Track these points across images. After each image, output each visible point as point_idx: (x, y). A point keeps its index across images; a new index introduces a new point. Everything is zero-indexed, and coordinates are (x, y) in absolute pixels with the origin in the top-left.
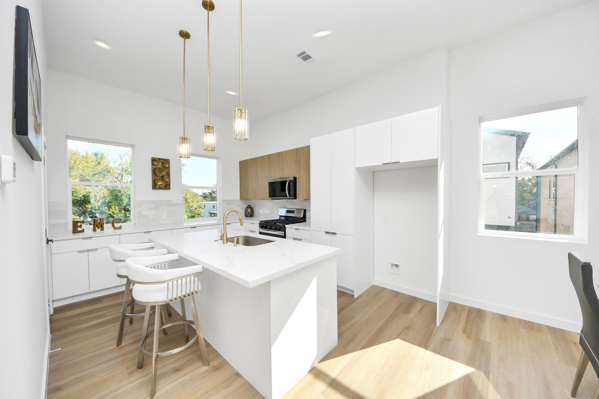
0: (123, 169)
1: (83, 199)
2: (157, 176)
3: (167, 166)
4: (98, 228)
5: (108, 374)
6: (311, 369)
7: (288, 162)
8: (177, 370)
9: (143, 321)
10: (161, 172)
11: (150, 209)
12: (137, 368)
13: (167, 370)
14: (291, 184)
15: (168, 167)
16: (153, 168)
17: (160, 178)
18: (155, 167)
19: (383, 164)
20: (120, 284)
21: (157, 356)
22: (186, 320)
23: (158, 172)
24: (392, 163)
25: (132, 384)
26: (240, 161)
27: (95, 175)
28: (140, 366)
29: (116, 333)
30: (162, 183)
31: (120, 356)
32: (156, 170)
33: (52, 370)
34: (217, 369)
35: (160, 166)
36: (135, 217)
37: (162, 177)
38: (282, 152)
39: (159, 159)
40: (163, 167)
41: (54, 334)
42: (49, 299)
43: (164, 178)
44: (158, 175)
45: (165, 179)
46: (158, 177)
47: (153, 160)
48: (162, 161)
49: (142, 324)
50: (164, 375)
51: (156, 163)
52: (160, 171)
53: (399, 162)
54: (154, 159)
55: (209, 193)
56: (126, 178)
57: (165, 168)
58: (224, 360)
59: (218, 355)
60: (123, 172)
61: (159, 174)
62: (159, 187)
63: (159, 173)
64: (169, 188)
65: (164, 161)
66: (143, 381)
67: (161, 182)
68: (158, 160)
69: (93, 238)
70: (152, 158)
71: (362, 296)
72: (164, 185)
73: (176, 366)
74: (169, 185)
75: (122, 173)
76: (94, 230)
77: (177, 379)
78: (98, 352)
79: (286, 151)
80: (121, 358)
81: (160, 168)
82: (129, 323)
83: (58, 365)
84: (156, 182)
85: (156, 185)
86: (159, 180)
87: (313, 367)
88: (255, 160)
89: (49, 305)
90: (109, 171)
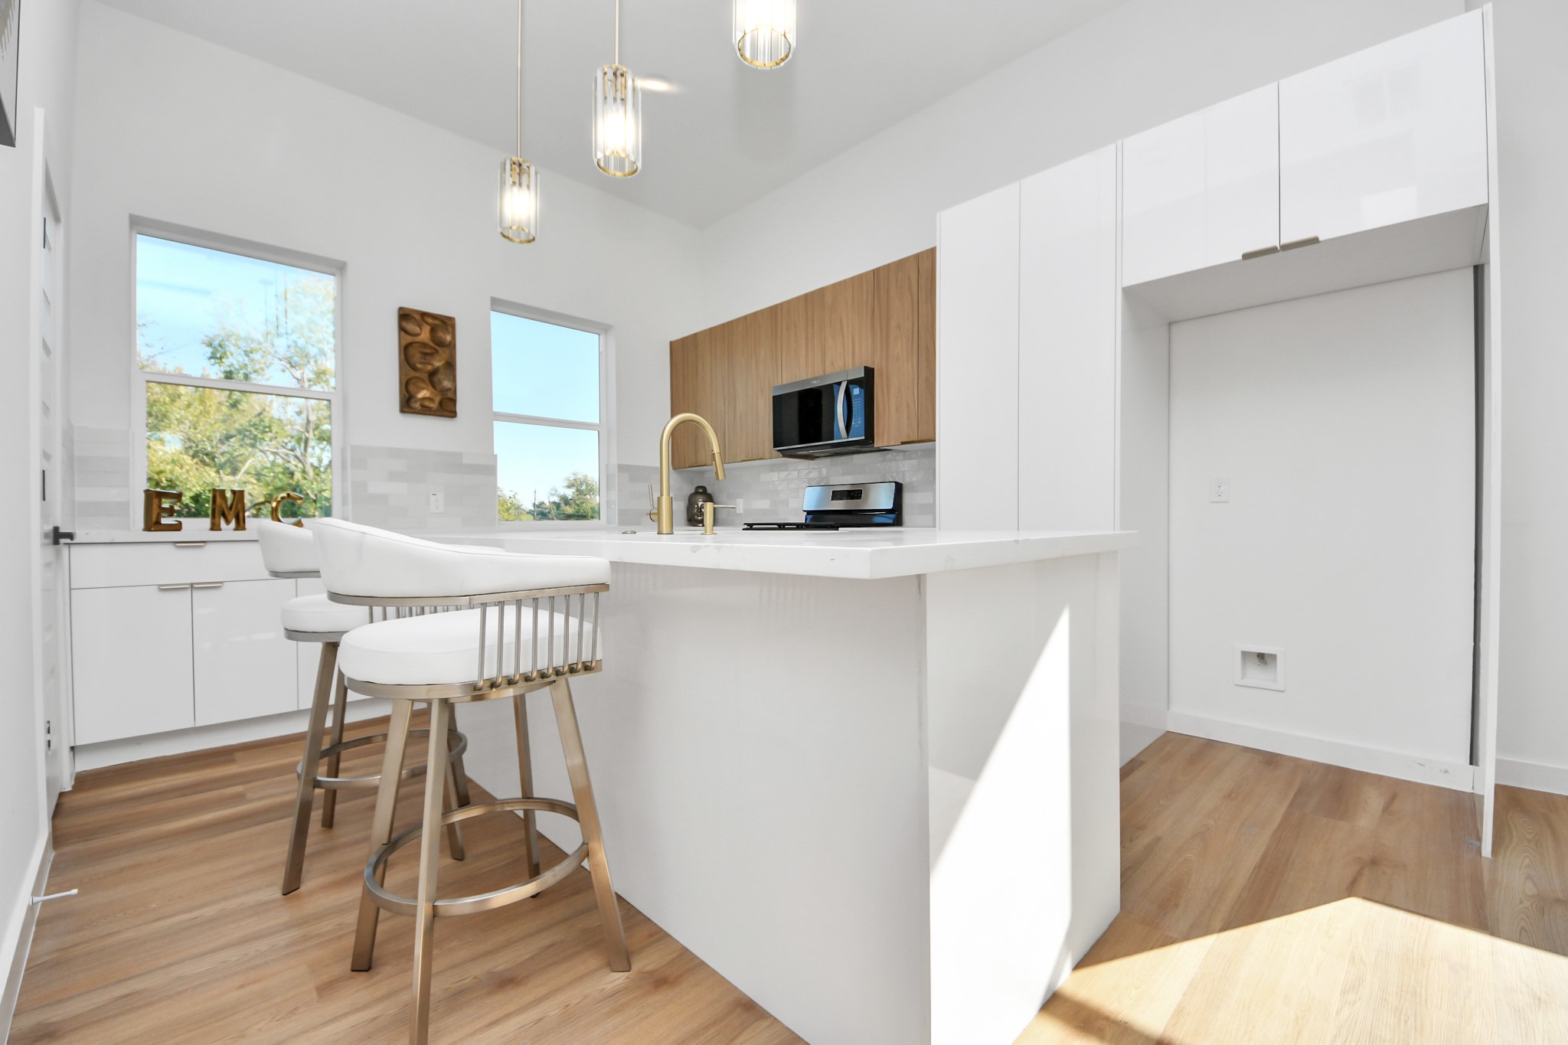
0: (308, 422)
1: (193, 510)
2: (415, 369)
3: (446, 340)
4: (228, 522)
5: (241, 987)
6: (1048, 997)
7: (841, 321)
8: (505, 982)
9: (372, 817)
10: (428, 358)
11: (394, 476)
12: (353, 971)
13: (467, 981)
14: (856, 391)
15: (451, 342)
16: (404, 343)
17: (425, 376)
18: (409, 339)
19: (1247, 256)
20: (295, 709)
21: (435, 914)
22: (532, 798)
23: (419, 355)
24: (1286, 247)
25: (330, 1029)
26: (671, 343)
27: (228, 437)
28: (364, 963)
29: (281, 851)
30: (432, 393)
31: (289, 926)
32: (413, 351)
33: (40, 964)
34: (660, 981)
35: (425, 335)
36: (344, 502)
37: (433, 374)
38: (821, 292)
39: (424, 314)
40: (434, 343)
41: (67, 849)
42: (49, 722)
43: (436, 379)
44: (419, 366)
45: (440, 382)
46: (418, 374)
47: (405, 315)
48: (430, 320)
49: (370, 827)
50: (457, 998)
51: (411, 327)
52: (426, 354)
53: (1314, 241)
54: (407, 312)
55: (554, 503)
56: (318, 451)
57: (441, 344)
58: (685, 951)
59: (659, 935)
60: (308, 432)
61: (421, 363)
62: (423, 406)
63: (423, 361)
64: (452, 414)
65: (437, 322)
66: (375, 1019)
67: (428, 389)
68: (417, 317)
69: (209, 546)
70: (401, 309)
71: (1142, 763)
72: (437, 399)
73: (500, 968)
74: (454, 401)
75: (306, 434)
76: (215, 527)
77: (508, 1016)
78: (209, 911)
79: (834, 285)
80: (295, 933)
81: (424, 345)
82: (320, 823)
83: (62, 949)
84: (412, 388)
85: (413, 400)
86: (422, 385)
87: (1051, 994)
88: (723, 335)
89: (49, 741)
90: (269, 427)
